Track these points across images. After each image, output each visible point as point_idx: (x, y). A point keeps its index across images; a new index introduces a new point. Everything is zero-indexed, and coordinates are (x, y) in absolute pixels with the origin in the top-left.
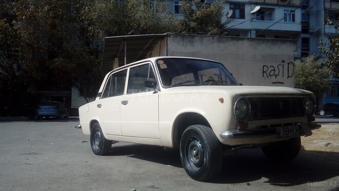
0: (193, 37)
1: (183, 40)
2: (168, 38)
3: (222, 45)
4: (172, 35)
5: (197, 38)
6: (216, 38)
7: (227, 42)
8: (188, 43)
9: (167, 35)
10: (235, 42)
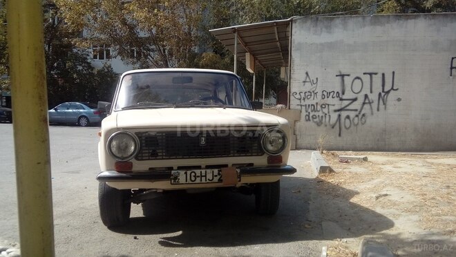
0: (332, 19)
1: (316, 25)
2: (293, 24)
3: (379, 29)
4: (300, 19)
5: (338, 21)
6: (368, 19)
7: (388, 23)
8: (324, 29)
9: (291, 21)
10: (401, 22)
